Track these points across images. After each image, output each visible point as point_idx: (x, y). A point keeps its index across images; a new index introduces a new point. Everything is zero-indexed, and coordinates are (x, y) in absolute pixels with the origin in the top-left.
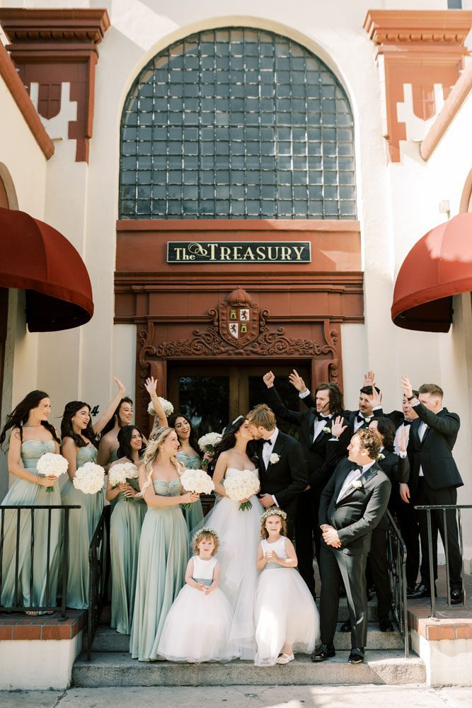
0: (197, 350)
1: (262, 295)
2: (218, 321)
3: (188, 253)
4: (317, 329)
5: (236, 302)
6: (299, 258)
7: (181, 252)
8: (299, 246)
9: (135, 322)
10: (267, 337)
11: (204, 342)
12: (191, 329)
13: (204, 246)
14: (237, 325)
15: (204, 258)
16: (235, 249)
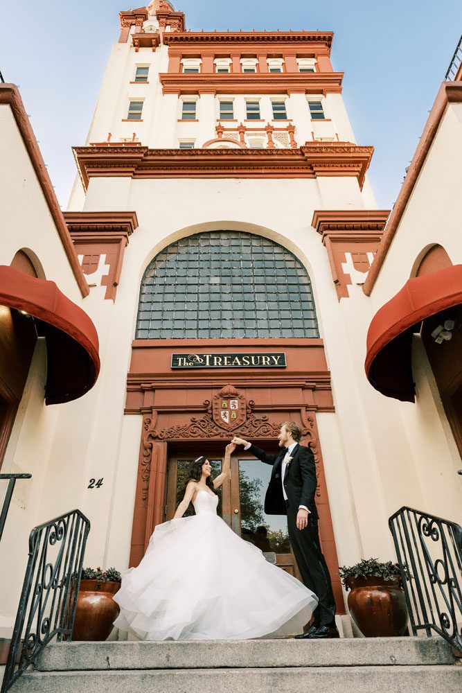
0: (195, 433)
1: (247, 390)
2: (212, 409)
3: (187, 361)
4: (295, 415)
5: (227, 394)
6: (276, 363)
7: (182, 361)
8: (276, 355)
9: (142, 411)
10: (254, 424)
11: (199, 426)
12: (189, 417)
13: (201, 356)
14: (227, 412)
15: (201, 365)
16: (226, 358)
